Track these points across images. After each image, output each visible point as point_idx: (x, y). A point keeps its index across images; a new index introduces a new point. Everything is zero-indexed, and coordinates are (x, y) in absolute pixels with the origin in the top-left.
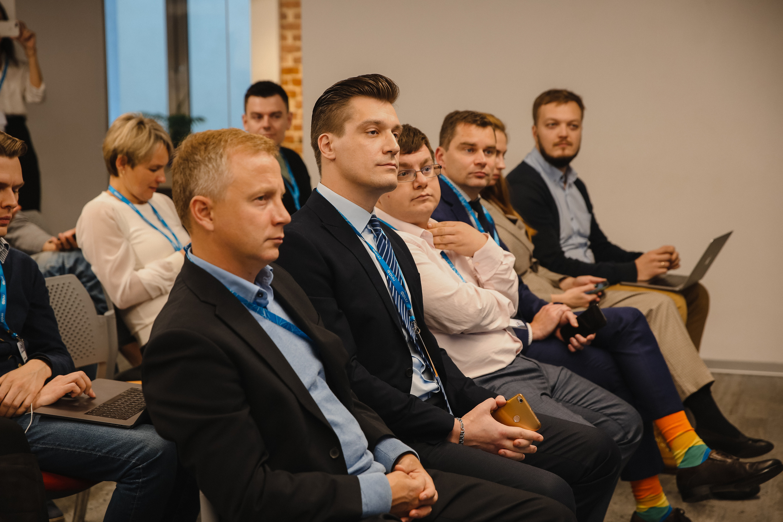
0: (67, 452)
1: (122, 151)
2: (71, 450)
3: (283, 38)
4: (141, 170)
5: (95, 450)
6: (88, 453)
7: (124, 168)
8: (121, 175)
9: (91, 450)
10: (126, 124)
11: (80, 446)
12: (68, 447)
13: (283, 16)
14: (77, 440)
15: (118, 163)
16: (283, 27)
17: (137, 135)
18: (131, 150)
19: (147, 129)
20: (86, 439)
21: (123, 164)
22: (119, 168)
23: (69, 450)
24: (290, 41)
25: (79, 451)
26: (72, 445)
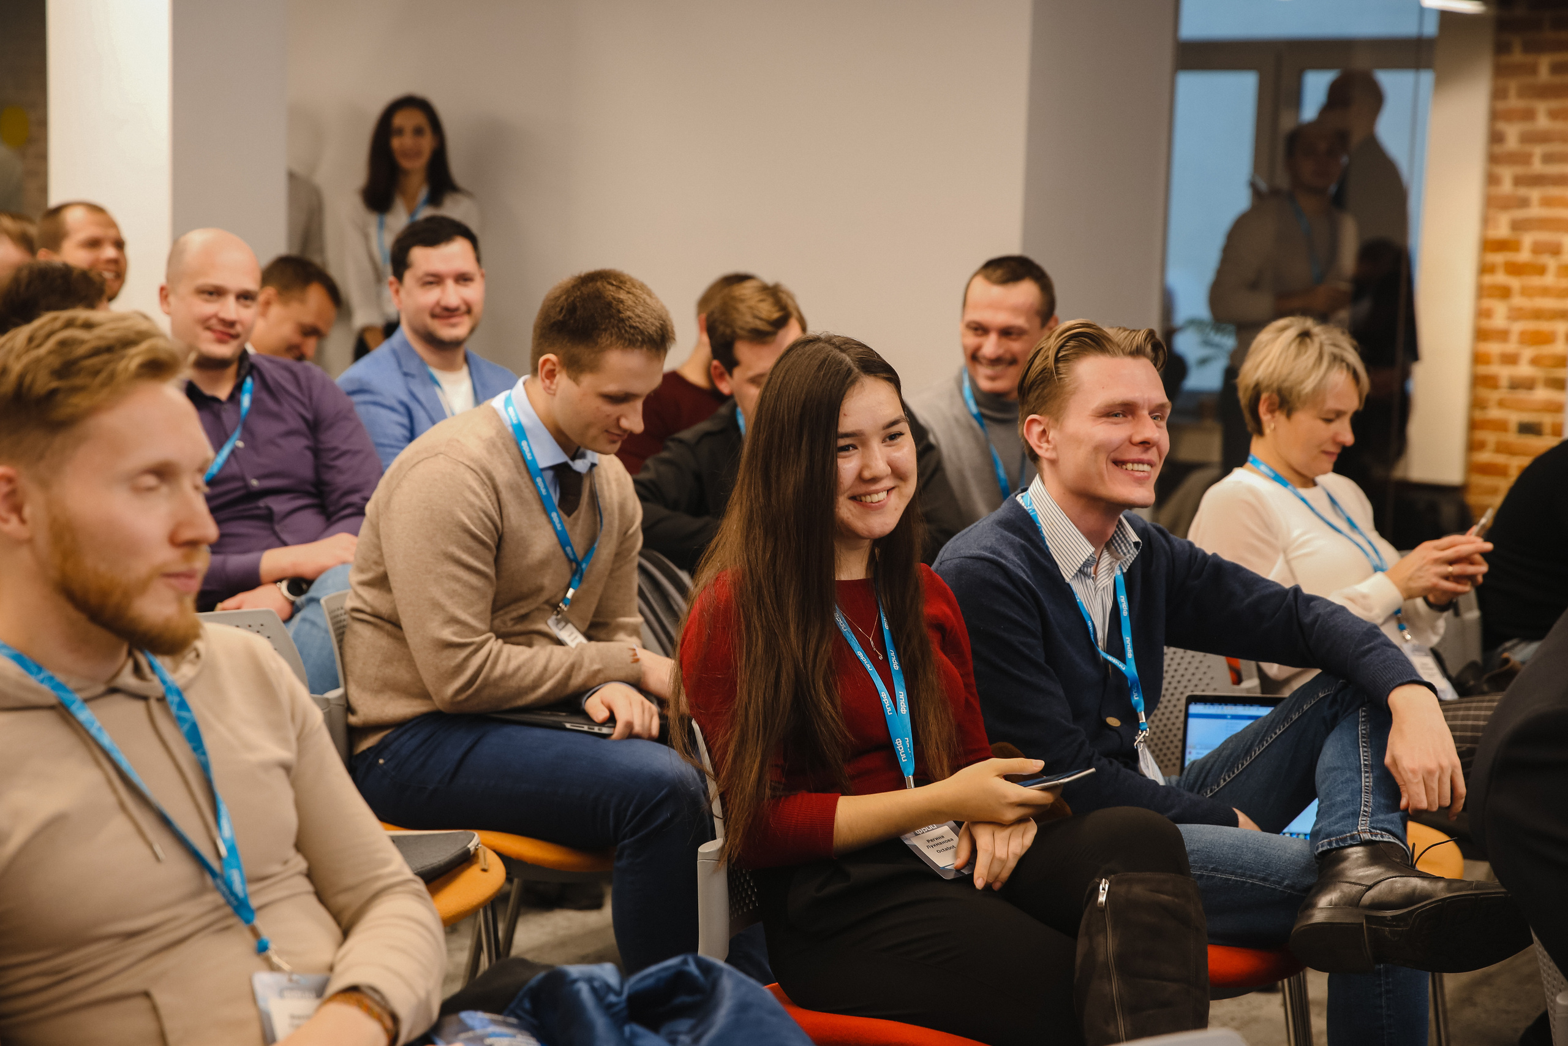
0: (1230, 882)
1: (1268, 387)
2: (1237, 880)
3: (1492, 180)
4: (1305, 420)
5: (1283, 883)
6: (1268, 887)
7: (1273, 417)
8: (1267, 431)
9: (1274, 882)
10: (1278, 337)
11: (1254, 874)
12: (1232, 873)
13: (1496, 138)
14: (1247, 862)
15: (1262, 409)
16: (1493, 159)
17: (1298, 355)
18: (1287, 384)
19: (1317, 345)
20: (1265, 863)
21: (1271, 411)
22: (1265, 417)
23: (1234, 880)
24: (1507, 187)
25: (1251, 883)
26: (1240, 871)
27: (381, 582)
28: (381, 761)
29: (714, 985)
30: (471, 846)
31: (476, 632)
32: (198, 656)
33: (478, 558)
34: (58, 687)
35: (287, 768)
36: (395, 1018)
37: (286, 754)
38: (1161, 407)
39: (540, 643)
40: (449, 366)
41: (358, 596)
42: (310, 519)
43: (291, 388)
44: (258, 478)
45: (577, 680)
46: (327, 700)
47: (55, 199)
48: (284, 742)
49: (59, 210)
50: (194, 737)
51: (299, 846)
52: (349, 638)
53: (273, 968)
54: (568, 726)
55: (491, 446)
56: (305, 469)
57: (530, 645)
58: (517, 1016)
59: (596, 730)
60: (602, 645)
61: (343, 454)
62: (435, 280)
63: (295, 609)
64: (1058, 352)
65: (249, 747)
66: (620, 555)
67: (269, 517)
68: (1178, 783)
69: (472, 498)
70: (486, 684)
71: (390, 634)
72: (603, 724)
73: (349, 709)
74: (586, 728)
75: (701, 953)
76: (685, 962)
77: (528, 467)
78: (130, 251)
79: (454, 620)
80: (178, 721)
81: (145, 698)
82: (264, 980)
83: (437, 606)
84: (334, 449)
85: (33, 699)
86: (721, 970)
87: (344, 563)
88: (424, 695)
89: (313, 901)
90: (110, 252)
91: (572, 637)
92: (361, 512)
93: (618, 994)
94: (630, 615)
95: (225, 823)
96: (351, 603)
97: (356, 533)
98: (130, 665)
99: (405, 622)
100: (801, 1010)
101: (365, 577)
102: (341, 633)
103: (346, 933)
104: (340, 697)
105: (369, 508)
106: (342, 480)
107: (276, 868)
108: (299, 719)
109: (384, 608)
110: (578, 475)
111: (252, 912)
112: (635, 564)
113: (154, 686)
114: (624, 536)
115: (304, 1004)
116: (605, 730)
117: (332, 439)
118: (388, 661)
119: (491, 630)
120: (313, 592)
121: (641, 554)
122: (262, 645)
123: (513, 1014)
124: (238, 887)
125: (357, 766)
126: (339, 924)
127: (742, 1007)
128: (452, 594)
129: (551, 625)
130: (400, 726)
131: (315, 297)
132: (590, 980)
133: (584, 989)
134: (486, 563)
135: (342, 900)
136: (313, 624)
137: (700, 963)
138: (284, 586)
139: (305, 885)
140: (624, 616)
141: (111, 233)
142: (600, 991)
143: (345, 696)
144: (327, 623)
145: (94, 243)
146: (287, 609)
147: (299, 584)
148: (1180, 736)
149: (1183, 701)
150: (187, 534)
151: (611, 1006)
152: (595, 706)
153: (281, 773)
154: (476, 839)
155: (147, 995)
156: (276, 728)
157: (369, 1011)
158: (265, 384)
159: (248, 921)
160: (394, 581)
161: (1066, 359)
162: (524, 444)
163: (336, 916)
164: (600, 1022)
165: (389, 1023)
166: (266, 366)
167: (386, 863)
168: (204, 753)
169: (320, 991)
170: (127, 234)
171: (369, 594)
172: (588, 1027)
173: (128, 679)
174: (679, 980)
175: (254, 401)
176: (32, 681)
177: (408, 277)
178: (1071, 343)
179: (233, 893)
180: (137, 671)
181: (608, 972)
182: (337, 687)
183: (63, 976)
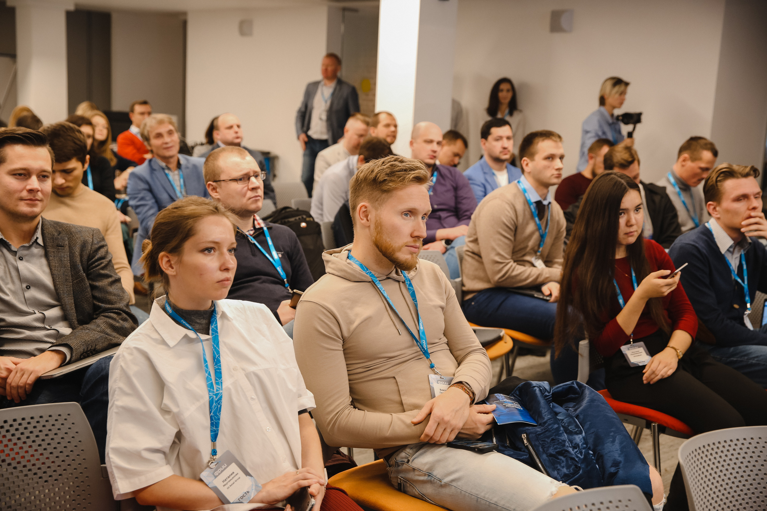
27: (476, 241)
28: (473, 303)
29: (583, 392)
30: (502, 334)
31: (506, 258)
32: (416, 269)
33: (508, 233)
34: (372, 276)
35: (442, 308)
36: (473, 394)
37: (443, 304)
38: (758, 193)
39: (528, 265)
40: (500, 170)
41: (468, 246)
42: (453, 219)
43: (449, 175)
44: (437, 205)
45: (540, 279)
46: (456, 282)
47: (378, 110)
48: (442, 299)
49: (377, 115)
50: (413, 295)
51: (445, 334)
52: (464, 262)
53: (436, 373)
54: (536, 295)
55: (515, 196)
56: (452, 203)
57: (524, 266)
58: (514, 397)
59: (545, 298)
60: (550, 269)
61: (465, 198)
62: (499, 138)
63: (447, 250)
64: (717, 178)
65: (431, 300)
66: (557, 238)
67: (439, 218)
68: (759, 331)
69: (507, 213)
70: (510, 277)
71: (477, 261)
72: (548, 296)
73: (463, 285)
74: (541, 297)
75: (578, 381)
76: (573, 383)
77: (527, 202)
78: (399, 129)
79: (499, 254)
80: (408, 289)
81: (399, 282)
82: (432, 377)
83: (494, 249)
84: (462, 197)
85: (364, 279)
86: (585, 387)
87: (463, 235)
88: (489, 281)
89: (449, 352)
90: (392, 129)
91: (539, 264)
92: (469, 218)
93: (549, 393)
94: (560, 259)
95: (421, 324)
96: (466, 248)
97: (468, 225)
98: (395, 270)
99: (483, 255)
100: (613, 400)
101: (471, 239)
102: (461, 259)
103: (459, 364)
104: (460, 281)
105: (473, 217)
106: (464, 207)
107: (437, 341)
108: (447, 293)
109: (476, 250)
110: (544, 206)
111: (429, 354)
112: (563, 241)
113: (402, 278)
114: (559, 232)
115: (445, 386)
116: (548, 298)
117: (461, 193)
118: (476, 270)
119: (512, 259)
120: (453, 244)
121: (566, 238)
122: (437, 267)
123: (513, 395)
124: (425, 346)
125: (464, 305)
126: (457, 361)
127: (592, 401)
128: (499, 245)
129: (533, 259)
130: (480, 292)
131: (459, 144)
132: (539, 387)
133: (537, 389)
134: (511, 236)
135: (458, 353)
136: (452, 255)
137: (578, 384)
138: (443, 242)
139: (446, 347)
140: (557, 258)
141: (393, 122)
142: (543, 391)
143: (462, 281)
144: (457, 255)
145: (388, 126)
146: (444, 250)
147: (449, 242)
148: (761, 312)
149: (763, 300)
150: (416, 234)
151: (546, 396)
152: (545, 289)
153: (440, 309)
154: (503, 332)
155: (394, 378)
156: (440, 294)
157: (465, 390)
158: (441, 175)
159: (428, 358)
160: (480, 241)
161: (720, 181)
162: (526, 194)
163: (456, 358)
164: (542, 402)
165: (471, 395)
166: (441, 169)
167: (474, 342)
168: (416, 301)
169: (450, 382)
170: (399, 122)
171: (471, 245)
172: (538, 403)
173: (394, 275)
174: (570, 389)
175: (437, 180)
176: (364, 273)
177: (490, 138)
178: (722, 175)
179: (423, 348)
180: (397, 273)
181: (545, 384)
182: (459, 277)
183: (369, 369)
